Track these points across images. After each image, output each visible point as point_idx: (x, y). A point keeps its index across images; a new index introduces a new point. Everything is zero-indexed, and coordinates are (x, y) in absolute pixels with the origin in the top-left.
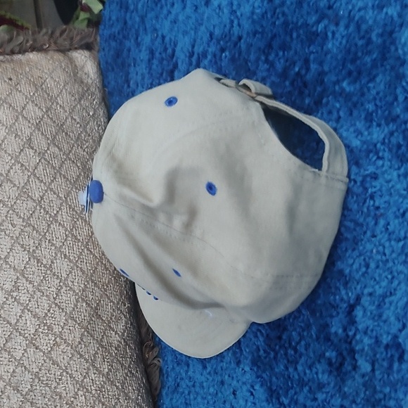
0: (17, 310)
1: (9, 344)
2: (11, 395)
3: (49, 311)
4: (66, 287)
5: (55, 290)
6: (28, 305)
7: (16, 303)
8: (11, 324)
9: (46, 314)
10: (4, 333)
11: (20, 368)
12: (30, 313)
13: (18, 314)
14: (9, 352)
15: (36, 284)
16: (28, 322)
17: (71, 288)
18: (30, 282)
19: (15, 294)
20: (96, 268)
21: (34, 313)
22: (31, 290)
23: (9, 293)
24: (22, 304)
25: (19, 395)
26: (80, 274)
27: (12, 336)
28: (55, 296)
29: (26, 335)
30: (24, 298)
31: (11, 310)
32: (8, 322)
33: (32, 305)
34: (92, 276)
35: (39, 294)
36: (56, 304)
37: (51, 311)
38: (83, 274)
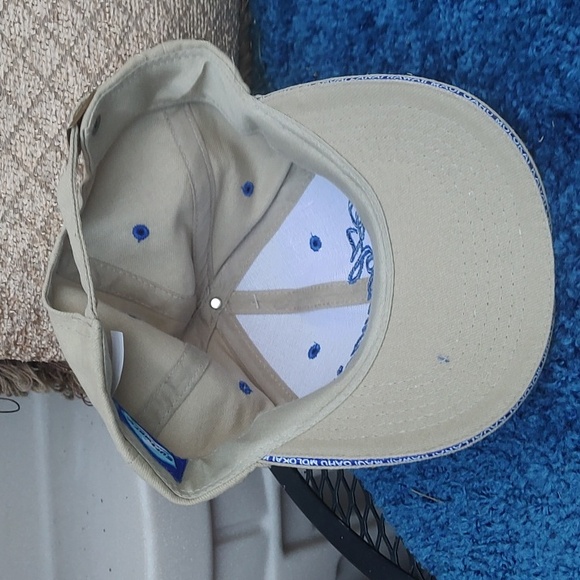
0: (53, 54)
1: (37, 110)
2: (36, 195)
3: (107, 66)
4: (138, 30)
5: (118, 31)
6: (72, 48)
7: (52, 42)
8: (41, 77)
9: (102, 71)
10: (30, 89)
11: (53, 153)
12: (75, 64)
13: (56, 62)
14: (36, 123)
15: (87, 15)
16: (71, 79)
17: (145, 34)
18: (79, 10)
19: (51, 26)
20: (188, 9)
21: (82, 65)
22: (79, 23)
23: (42, 22)
24: (62, 46)
25: (49, 197)
26: (163, 12)
27: (43, 97)
28: (118, 42)
29: (66, 101)
30: (66, 36)
31: (43, 52)
32: (37, 72)
33: (80, 51)
34: (180, 19)
35: (92, 34)
36: (120, 57)
37: (111, 67)
38: (167, 13)
